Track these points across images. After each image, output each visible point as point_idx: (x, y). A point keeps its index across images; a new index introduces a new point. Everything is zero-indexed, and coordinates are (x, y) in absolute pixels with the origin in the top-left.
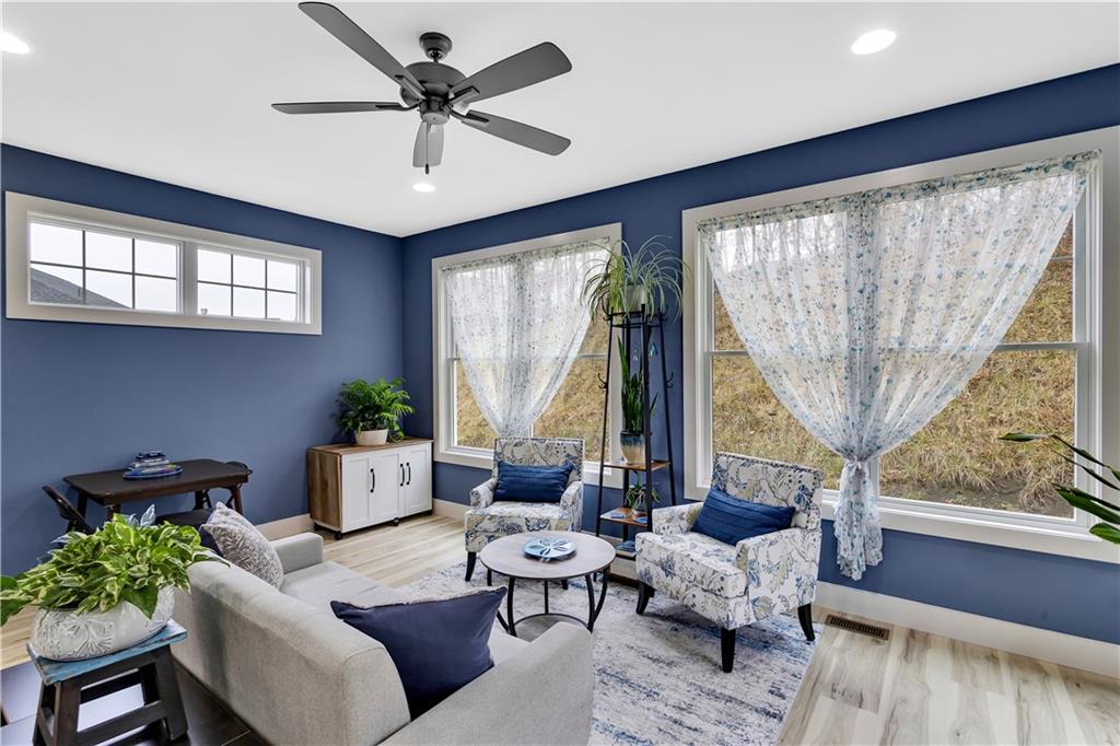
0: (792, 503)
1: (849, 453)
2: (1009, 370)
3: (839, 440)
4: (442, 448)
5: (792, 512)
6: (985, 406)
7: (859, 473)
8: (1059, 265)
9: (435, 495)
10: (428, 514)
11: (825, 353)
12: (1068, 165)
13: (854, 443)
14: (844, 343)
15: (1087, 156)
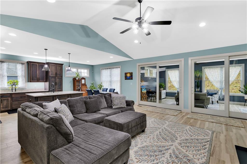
0: (216, 93)
1: (220, 89)
2: (235, 82)
3: (220, 88)
4: (167, 91)
5: (217, 93)
6: (232, 87)
7: (222, 90)
8: (239, 74)
9: (166, 96)
10: (165, 98)
11: (218, 80)
12: (240, 66)
13: (221, 88)
14: (220, 80)
15: (241, 66)
